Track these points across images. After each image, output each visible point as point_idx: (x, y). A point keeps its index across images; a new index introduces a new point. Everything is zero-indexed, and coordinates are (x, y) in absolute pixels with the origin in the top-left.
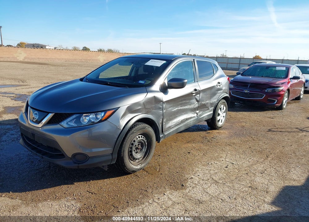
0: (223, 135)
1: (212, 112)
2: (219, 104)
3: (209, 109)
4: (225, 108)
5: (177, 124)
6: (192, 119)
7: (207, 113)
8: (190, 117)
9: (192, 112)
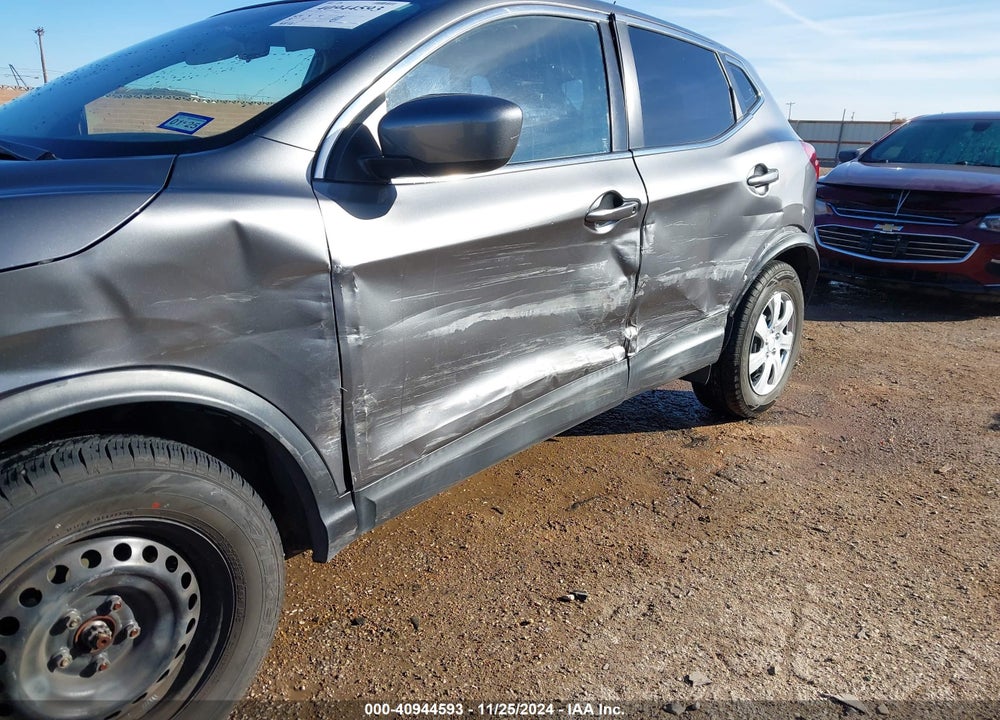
0: (777, 457)
1: (720, 332)
2: (759, 287)
3: (700, 316)
4: (789, 305)
5: (483, 415)
6: (593, 380)
7: (691, 336)
8: (579, 365)
9: (597, 337)
